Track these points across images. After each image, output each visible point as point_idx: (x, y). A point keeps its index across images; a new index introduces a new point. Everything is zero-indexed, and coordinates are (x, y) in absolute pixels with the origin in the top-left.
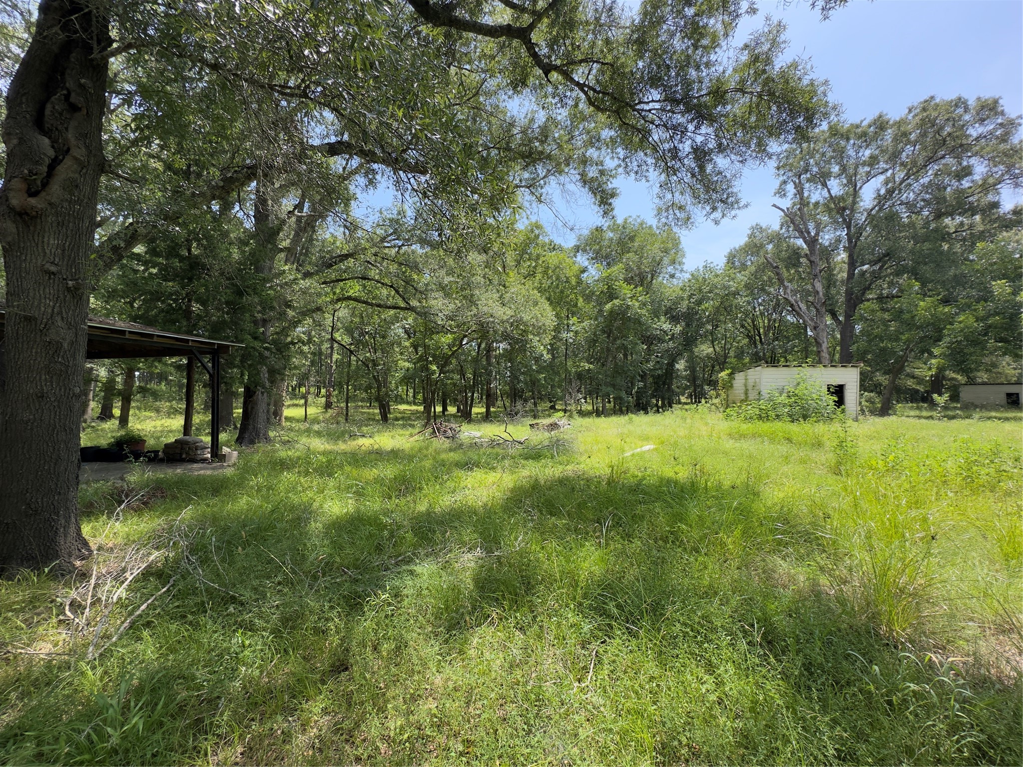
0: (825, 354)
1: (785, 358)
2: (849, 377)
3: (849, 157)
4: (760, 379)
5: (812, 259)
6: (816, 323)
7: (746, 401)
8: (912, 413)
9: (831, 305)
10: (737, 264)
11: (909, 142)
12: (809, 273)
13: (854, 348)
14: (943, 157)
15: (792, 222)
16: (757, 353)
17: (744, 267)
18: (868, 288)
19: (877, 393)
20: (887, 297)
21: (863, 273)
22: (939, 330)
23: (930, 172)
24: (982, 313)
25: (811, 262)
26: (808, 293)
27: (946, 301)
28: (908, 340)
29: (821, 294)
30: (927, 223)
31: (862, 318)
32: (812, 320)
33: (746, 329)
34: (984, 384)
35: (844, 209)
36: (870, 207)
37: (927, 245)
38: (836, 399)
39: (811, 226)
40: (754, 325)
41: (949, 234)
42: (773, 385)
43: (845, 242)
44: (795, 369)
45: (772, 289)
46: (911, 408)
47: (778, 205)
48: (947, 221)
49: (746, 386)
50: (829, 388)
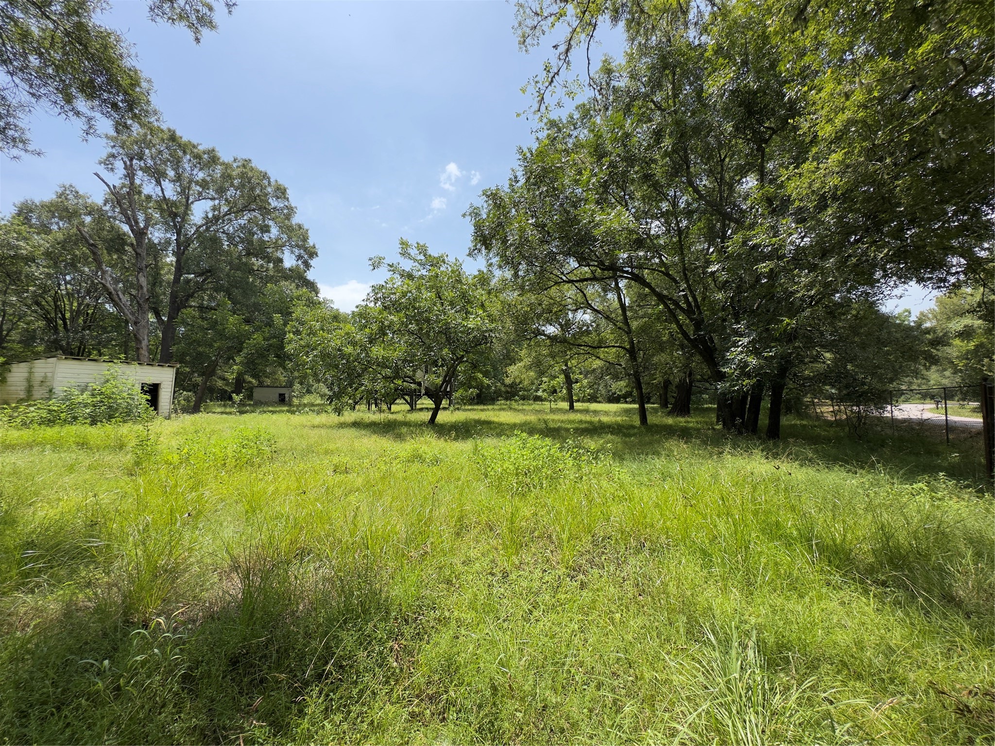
0: (144, 352)
1: (99, 351)
2: (165, 377)
3: (184, 169)
4: (53, 373)
5: (139, 251)
6: (137, 318)
7: (27, 400)
8: (219, 410)
9: (154, 303)
10: (34, 221)
11: (232, 185)
12: (133, 264)
13: (174, 349)
14: (254, 210)
15: (119, 203)
16: (56, 341)
17: (45, 229)
18: (191, 296)
19: (194, 392)
20: (207, 308)
21: (188, 281)
22: (242, 343)
23: (245, 217)
24: (267, 335)
25: (137, 254)
26: (132, 286)
27: (247, 321)
28: (219, 348)
29: (145, 289)
30: (239, 257)
31: (184, 323)
32: (133, 314)
33: (42, 308)
34: (268, 386)
35: (176, 215)
36: (199, 223)
37: (239, 274)
38: (149, 398)
39: (141, 217)
40: (56, 306)
41: (254, 270)
42: (72, 381)
43: (173, 245)
44: (105, 364)
45: (87, 269)
46: (220, 406)
47: (102, 176)
48: (254, 260)
49: (29, 380)
50: (143, 387)
